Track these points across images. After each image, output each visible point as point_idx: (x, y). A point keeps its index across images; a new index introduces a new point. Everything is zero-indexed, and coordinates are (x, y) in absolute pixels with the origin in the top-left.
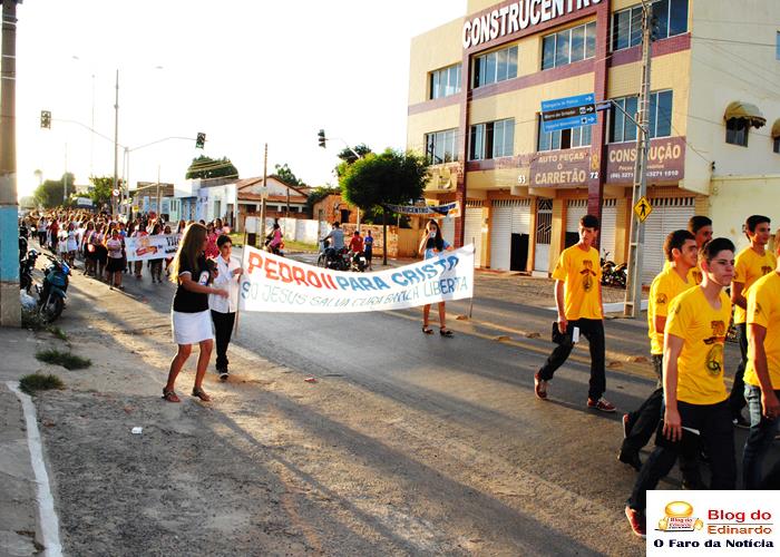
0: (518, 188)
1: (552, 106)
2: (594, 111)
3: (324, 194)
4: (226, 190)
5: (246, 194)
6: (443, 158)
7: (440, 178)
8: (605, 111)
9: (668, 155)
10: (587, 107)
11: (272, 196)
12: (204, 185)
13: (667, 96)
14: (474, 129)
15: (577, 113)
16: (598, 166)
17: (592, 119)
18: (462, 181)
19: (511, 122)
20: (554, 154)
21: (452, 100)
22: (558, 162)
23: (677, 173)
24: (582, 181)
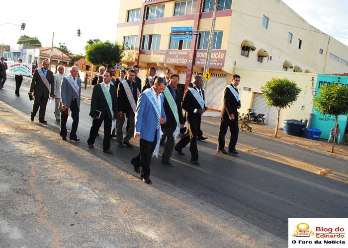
0: (160, 63)
1: (176, 29)
2: (192, 34)
3: (79, 58)
4: (34, 51)
5: (44, 54)
6: (130, 47)
7: (128, 55)
8: (197, 35)
9: (219, 57)
10: (190, 32)
11: (55, 56)
12: (24, 48)
13: (221, 33)
14: (144, 36)
15: (185, 34)
16: (192, 58)
17: (191, 37)
18: (137, 58)
19: (159, 36)
20: (175, 51)
21: (136, 24)
22: (177, 55)
23: (221, 64)
24: (185, 63)
